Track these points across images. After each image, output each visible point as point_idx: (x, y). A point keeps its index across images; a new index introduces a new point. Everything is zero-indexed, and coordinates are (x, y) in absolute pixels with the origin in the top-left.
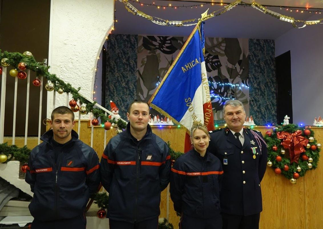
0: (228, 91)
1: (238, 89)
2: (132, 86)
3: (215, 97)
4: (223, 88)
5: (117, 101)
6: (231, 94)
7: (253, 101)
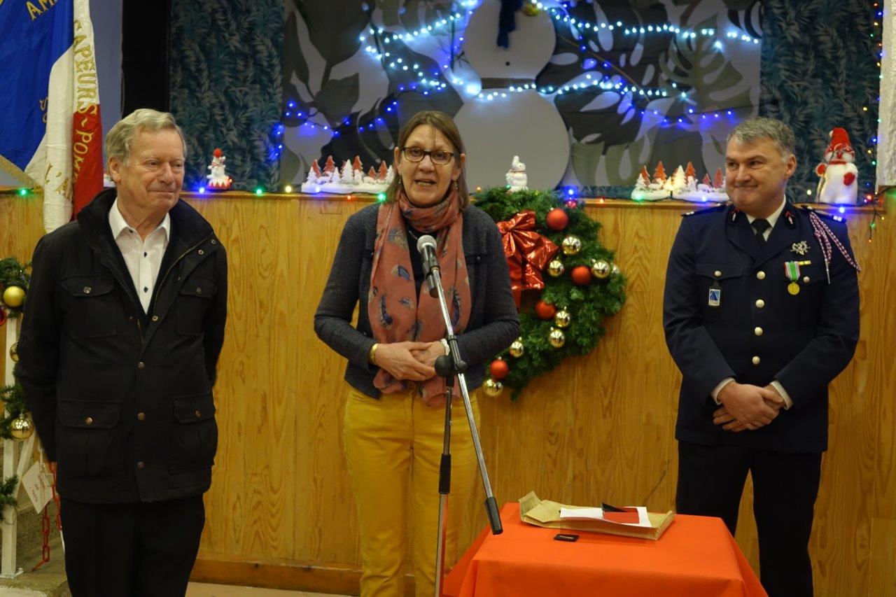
0: (662, 58)
1: (710, 50)
2: (264, 48)
3: (602, 85)
4: (639, 48)
5: (213, 106)
6: (677, 72)
7: (775, 102)
